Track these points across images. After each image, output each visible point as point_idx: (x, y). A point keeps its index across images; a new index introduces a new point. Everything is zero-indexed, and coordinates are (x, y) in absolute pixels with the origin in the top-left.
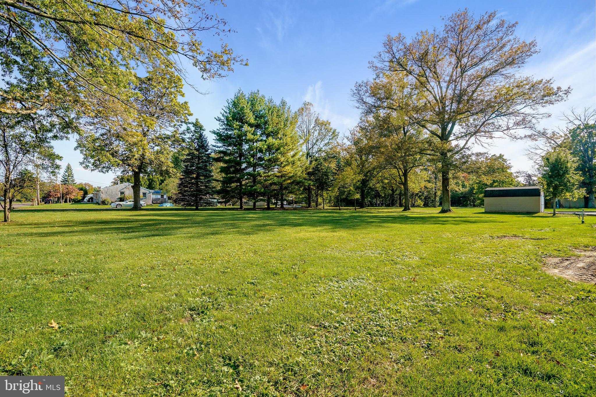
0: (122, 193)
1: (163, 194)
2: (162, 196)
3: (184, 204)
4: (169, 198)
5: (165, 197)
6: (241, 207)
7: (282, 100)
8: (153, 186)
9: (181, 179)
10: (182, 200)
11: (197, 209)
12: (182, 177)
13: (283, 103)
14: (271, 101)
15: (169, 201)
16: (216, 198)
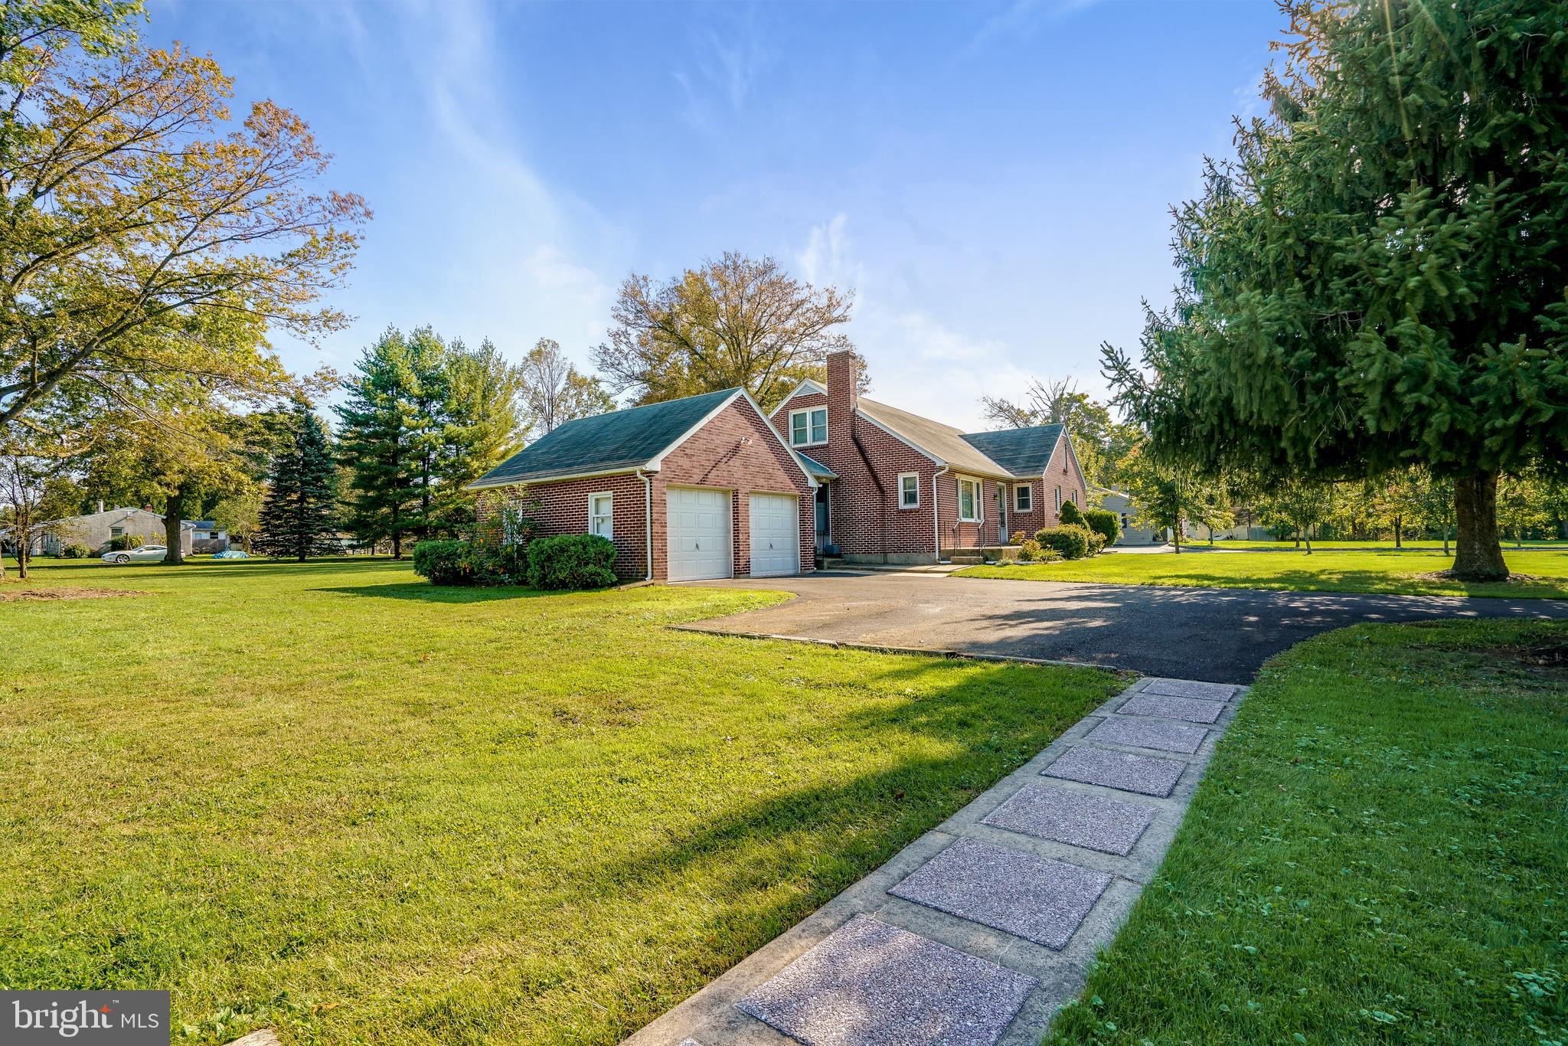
0: (116, 531)
1: (213, 531)
2: (214, 535)
3: (274, 552)
4: (235, 539)
5: (222, 536)
6: (397, 554)
7: (486, 341)
8: (186, 509)
9: (266, 503)
10: (270, 544)
11: (302, 560)
12: (270, 499)
13: (488, 349)
14: (458, 345)
15: (233, 546)
16: (346, 539)
